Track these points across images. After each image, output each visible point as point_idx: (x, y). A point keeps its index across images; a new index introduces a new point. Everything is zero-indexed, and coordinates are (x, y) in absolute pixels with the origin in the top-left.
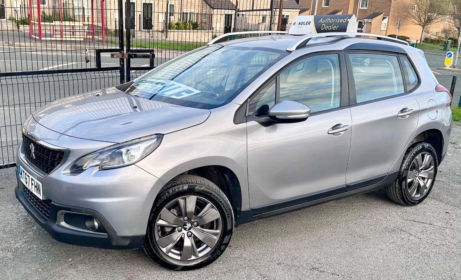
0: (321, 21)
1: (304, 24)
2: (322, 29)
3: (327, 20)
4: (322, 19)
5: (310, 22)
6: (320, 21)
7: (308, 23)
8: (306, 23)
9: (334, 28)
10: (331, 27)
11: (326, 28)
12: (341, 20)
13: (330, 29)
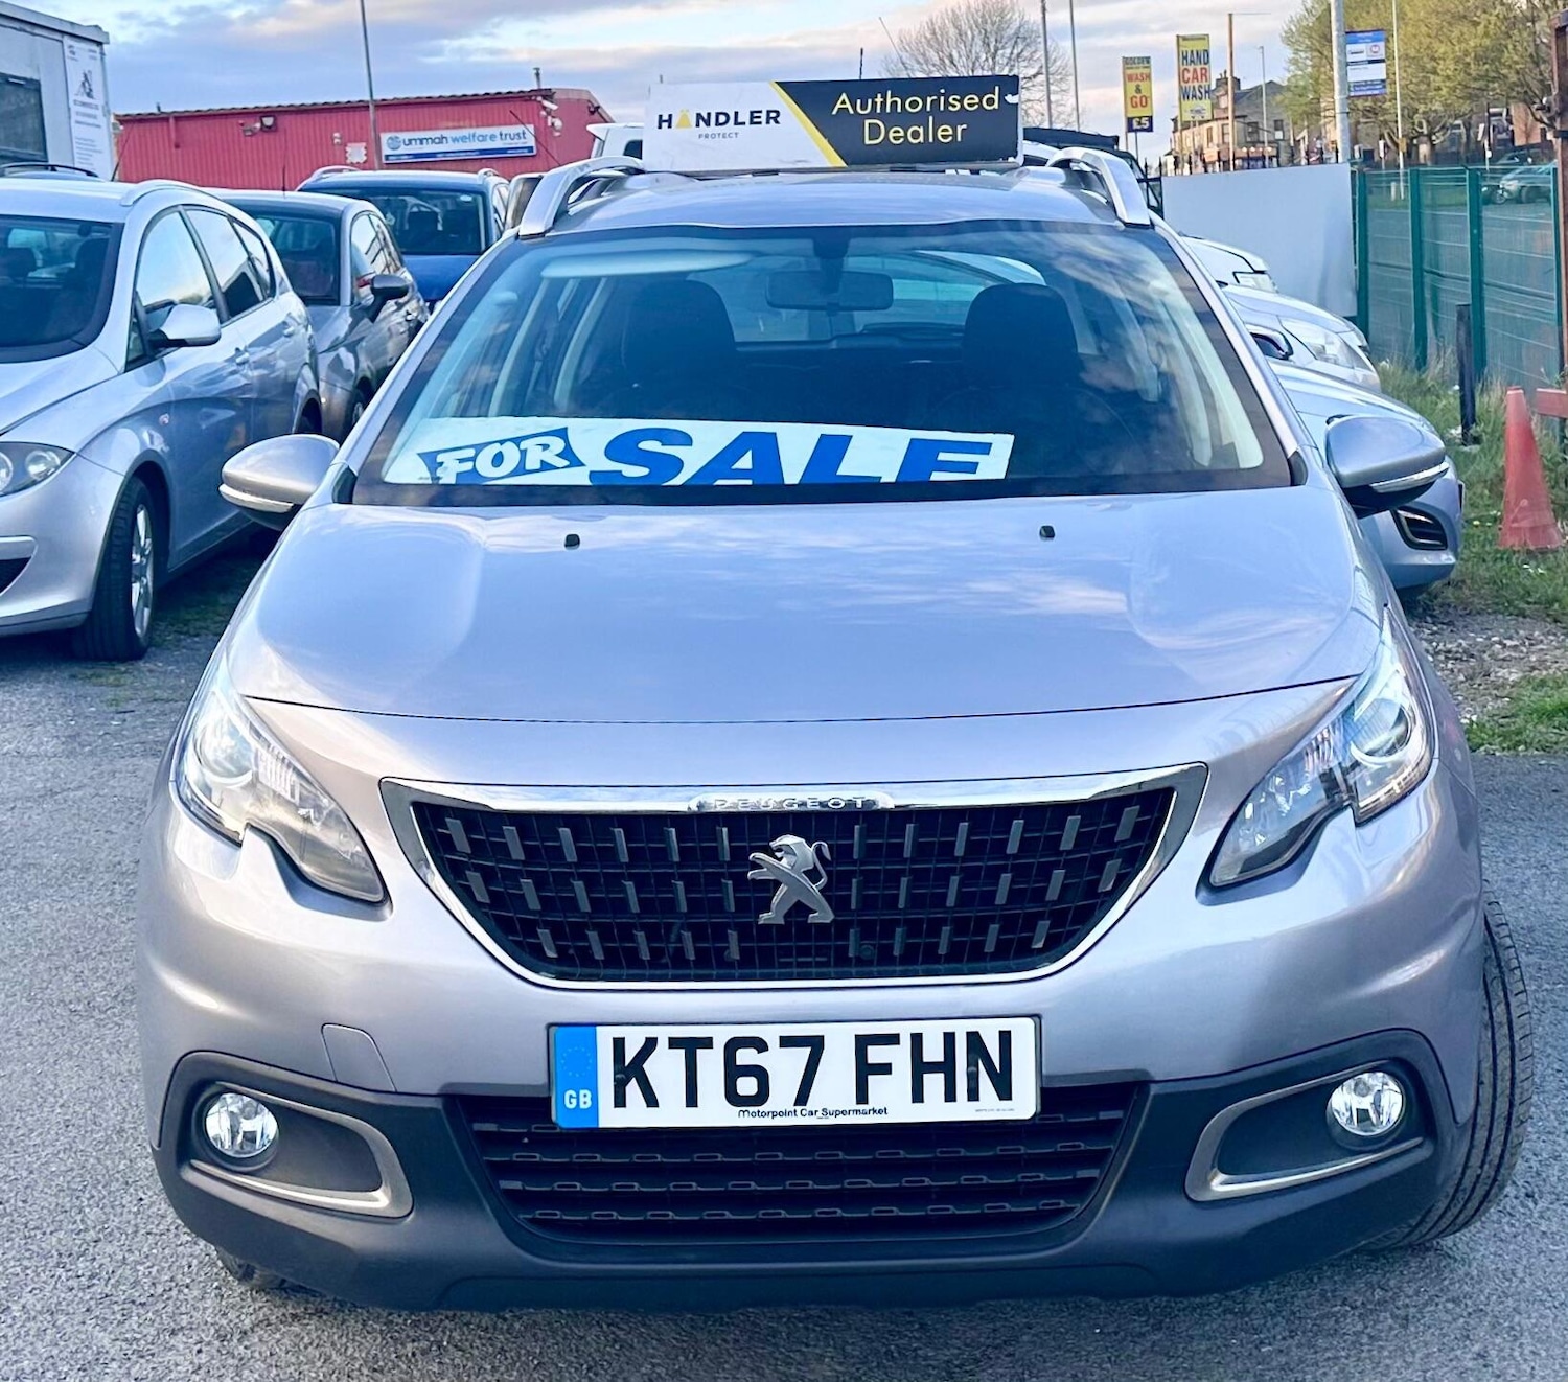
0: (848, 105)
1: (736, 123)
2: (867, 142)
3: (879, 100)
4: (844, 96)
5: (777, 112)
6: (839, 105)
7: (764, 116)
8: (752, 117)
9: (940, 133)
10: (921, 130)
11: (895, 135)
12: (966, 102)
13: (921, 139)
